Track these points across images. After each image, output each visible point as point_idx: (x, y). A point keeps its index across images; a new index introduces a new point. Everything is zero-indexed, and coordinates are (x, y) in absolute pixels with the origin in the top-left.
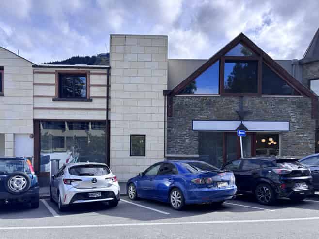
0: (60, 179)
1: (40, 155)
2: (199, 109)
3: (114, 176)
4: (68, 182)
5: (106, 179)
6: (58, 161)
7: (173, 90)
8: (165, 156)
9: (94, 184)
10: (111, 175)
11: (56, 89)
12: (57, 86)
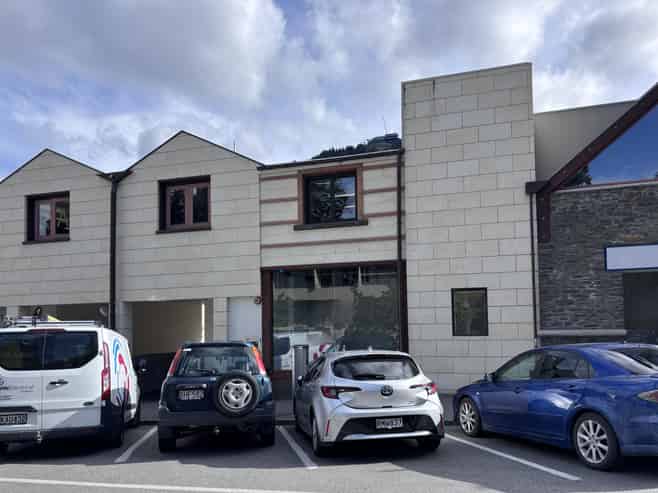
0: (314, 387)
1: (272, 337)
2: (621, 218)
3: (429, 381)
4: (332, 392)
5: (412, 387)
6: (306, 347)
7: (549, 183)
8: (536, 336)
9: (385, 397)
10: (421, 379)
11: (299, 206)
12: (301, 202)
